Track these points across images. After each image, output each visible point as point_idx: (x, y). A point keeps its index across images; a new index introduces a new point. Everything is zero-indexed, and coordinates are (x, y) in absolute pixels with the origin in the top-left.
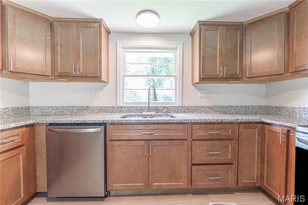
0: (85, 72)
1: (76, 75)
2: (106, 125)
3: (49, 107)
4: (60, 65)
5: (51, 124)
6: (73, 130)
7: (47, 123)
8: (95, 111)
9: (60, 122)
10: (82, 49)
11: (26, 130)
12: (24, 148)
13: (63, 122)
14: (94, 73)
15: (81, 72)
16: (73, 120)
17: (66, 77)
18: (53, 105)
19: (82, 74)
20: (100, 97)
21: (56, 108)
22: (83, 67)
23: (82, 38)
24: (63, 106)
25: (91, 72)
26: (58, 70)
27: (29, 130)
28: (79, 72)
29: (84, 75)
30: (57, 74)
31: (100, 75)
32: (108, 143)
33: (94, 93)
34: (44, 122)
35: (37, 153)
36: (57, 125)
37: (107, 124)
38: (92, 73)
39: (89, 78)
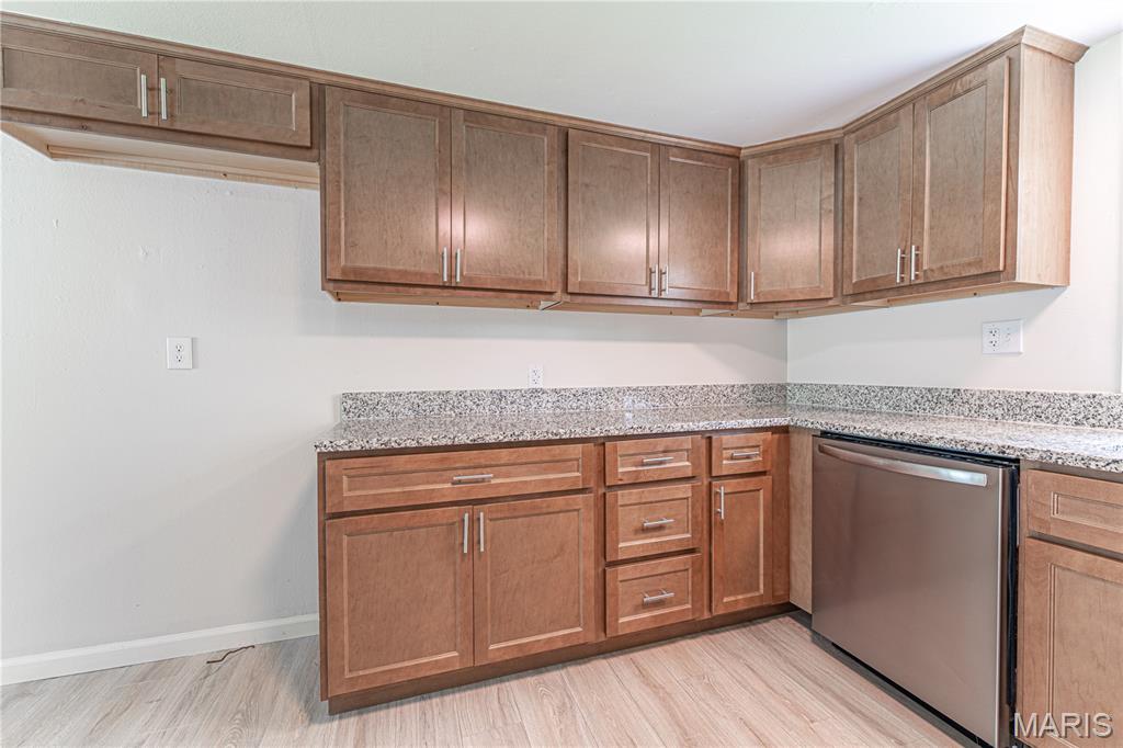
0: (939, 265)
1: (906, 283)
2: (1018, 468)
3: (830, 386)
4: (858, 261)
5: (825, 434)
6: (881, 462)
7: (817, 429)
8: (991, 411)
9: (846, 431)
10: (931, 187)
11: (772, 440)
12: (767, 479)
13: (855, 432)
14: (979, 263)
15: (925, 268)
16: (883, 430)
17: (876, 295)
18: (840, 383)
19: (929, 272)
20: (1020, 353)
21: (848, 391)
22: (932, 249)
23: (931, 146)
24: (867, 384)
25: (966, 260)
26: (851, 277)
27: (779, 440)
28: (917, 270)
29: (937, 276)
30: (848, 290)
31: (1009, 261)
32: (1025, 543)
33: (987, 338)
34: (809, 425)
35: (792, 500)
36: (840, 437)
37: (1022, 463)
38: (970, 264)
39: (956, 284)
